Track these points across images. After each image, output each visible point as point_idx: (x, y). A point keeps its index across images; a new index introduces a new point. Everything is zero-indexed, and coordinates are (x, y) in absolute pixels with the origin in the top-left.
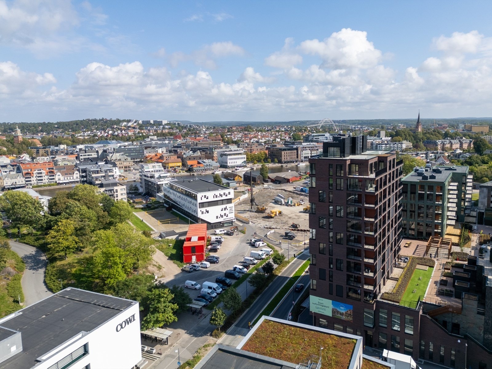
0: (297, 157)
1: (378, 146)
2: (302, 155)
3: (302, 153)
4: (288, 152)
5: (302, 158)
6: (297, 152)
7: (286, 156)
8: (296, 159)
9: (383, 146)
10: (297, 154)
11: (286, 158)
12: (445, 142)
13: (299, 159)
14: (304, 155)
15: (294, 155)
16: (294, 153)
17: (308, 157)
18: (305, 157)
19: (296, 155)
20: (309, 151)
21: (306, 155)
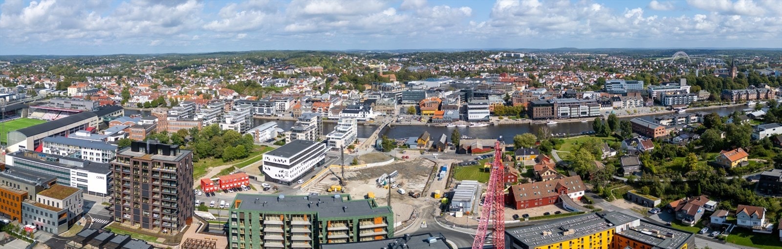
0: (553, 114)
1: (666, 98)
2: (559, 112)
3: (559, 109)
4: (541, 108)
5: (559, 115)
6: (553, 108)
7: (538, 112)
8: (551, 115)
9: (670, 98)
10: (553, 111)
11: (538, 114)
12: (741, 93)
13: (555, 116)
14: (561, 112)
15: (549, 112)
16: (549, 109)
17: (567, 114)
18: (562, 114)
19: (551, 112)
20: (568, 107)
21: (564, 112)
